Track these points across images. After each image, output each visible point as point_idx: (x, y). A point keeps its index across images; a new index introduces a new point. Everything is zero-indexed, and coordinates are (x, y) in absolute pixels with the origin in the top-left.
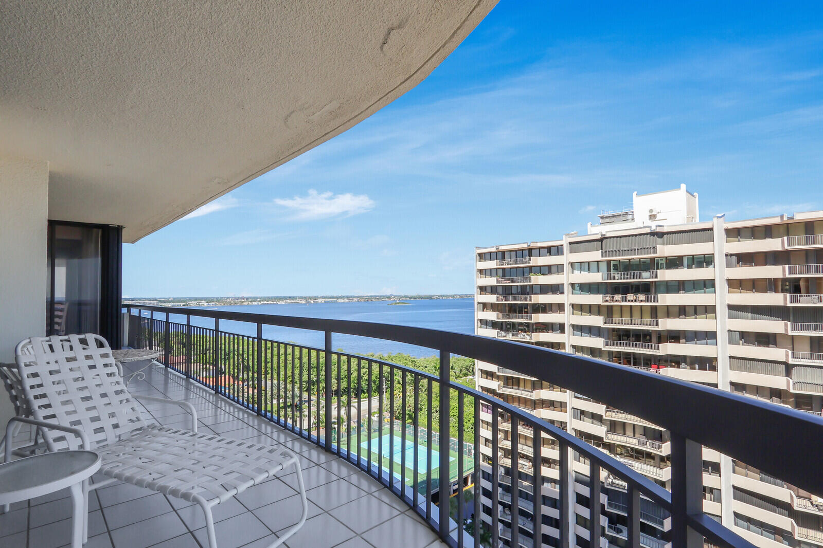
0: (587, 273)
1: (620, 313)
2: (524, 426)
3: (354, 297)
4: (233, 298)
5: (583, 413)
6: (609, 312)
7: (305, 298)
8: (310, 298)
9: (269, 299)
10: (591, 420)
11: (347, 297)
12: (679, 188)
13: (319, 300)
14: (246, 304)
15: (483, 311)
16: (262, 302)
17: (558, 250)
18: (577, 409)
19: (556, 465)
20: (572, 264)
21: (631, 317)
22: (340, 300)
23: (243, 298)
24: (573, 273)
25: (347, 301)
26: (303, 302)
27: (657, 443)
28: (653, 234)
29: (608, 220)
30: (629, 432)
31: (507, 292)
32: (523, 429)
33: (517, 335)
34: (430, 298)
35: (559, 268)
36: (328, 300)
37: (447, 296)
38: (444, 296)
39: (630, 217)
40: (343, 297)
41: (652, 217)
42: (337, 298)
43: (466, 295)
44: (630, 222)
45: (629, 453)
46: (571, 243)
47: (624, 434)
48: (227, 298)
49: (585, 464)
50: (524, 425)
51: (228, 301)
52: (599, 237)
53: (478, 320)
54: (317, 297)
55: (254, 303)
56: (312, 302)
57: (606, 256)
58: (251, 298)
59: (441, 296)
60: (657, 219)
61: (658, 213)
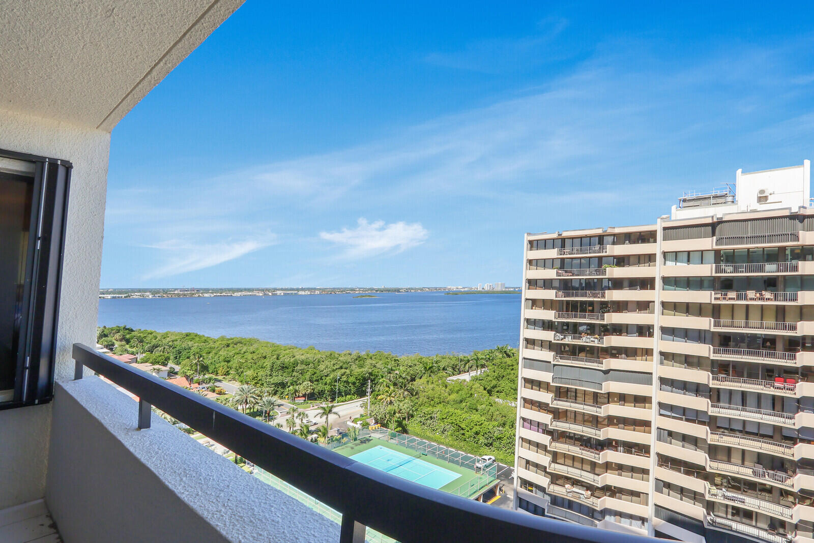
0: (686, 264)
1: (731, 314)
2: (582, 448)
3: (315, 289)
4: (182, 290)
5: (670, 434)
6: (715, 311)
7: (262, 290)
8: (268, 290)
9: (221, 290)
10: (681, 444)
11: (309, 289)
12: (802, 164)
13: (278, 292)
14: (197, 295)
15: (532, 309)
16: (215, 294)
17: (647, 237)
18: (664, 430)
19: (623, 494)
20: (665, 254)
21: (747, 318)
22: (301, 293)
23: (193, 290)
24: (665, 264)
25: (309, 293)
26: (261, 294)
27: (780, 474)
28: (793, 217)
29: (691, 204)
30: (736, 458)
31: (566, 286)
32: (583, 452)
33: (580, 338)
34: (398, 290)
35: (650, 259)
36: (289, 292)
37: (415, 289)
38: (412, 289)
39: (730, 199)
40: (303, 289)
41: (762, 199)
42: (298, 290)
43: (436, 289)
44: (730, 205)
45: (729, 483)
46: (665, 229)
47: (729, 461)
48: (176, 289)
49: (669, 495)
50: (581, 445)
51: (176, 292)
52: (709, 221)
53: (525, 319)
54: (276, 289)
55: (206, 295)
56: (270, 294)
57: (721, 244)
58: (202, 289)
59: (409, 289)
60: (768, 202)
61: (771, 194)
